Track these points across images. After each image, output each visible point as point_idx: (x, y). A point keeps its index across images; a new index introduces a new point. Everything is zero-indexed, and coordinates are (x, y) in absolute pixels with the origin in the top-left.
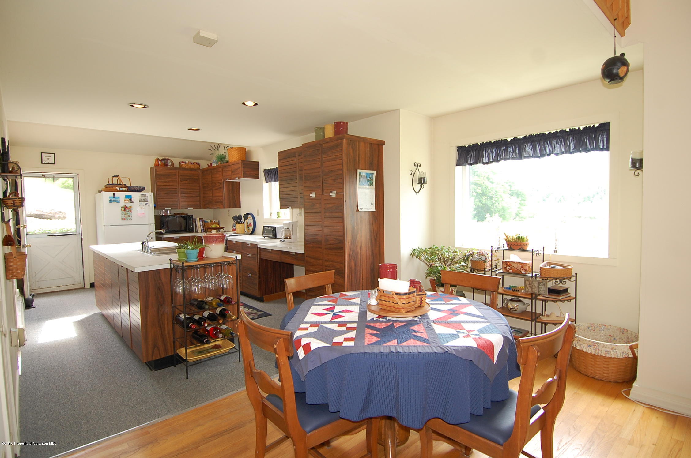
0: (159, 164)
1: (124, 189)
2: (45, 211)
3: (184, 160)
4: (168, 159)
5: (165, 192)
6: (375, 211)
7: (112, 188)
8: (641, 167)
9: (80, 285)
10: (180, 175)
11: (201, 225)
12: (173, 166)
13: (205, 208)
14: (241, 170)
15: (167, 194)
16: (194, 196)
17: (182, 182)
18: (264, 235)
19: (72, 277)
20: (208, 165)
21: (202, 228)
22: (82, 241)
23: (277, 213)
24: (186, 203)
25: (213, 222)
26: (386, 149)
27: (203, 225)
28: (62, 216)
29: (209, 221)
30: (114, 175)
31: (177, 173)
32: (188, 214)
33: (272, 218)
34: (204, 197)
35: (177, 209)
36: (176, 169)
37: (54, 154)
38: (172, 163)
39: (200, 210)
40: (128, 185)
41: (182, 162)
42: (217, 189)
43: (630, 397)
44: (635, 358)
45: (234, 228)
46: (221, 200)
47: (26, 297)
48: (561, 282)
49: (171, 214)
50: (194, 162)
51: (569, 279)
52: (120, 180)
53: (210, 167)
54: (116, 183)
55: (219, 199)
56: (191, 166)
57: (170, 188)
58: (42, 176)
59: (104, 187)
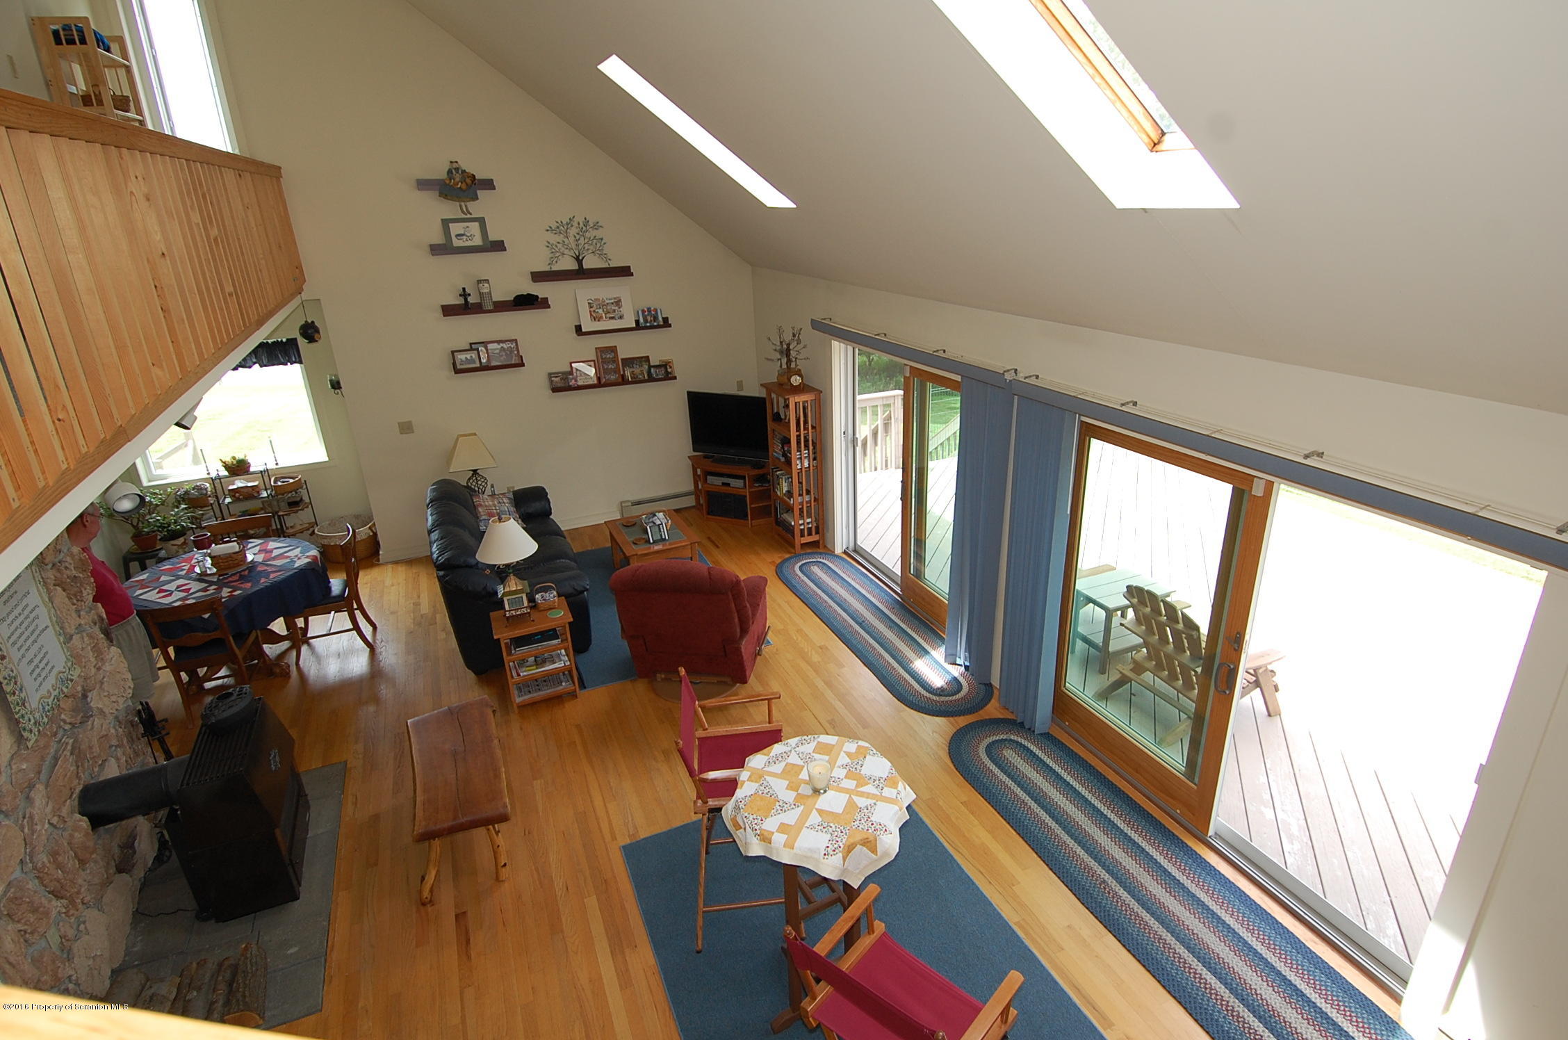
8: (340, 388)
43: (381, 562)
44: (375, 534)
48: (296, 493)
51: (302, 488)
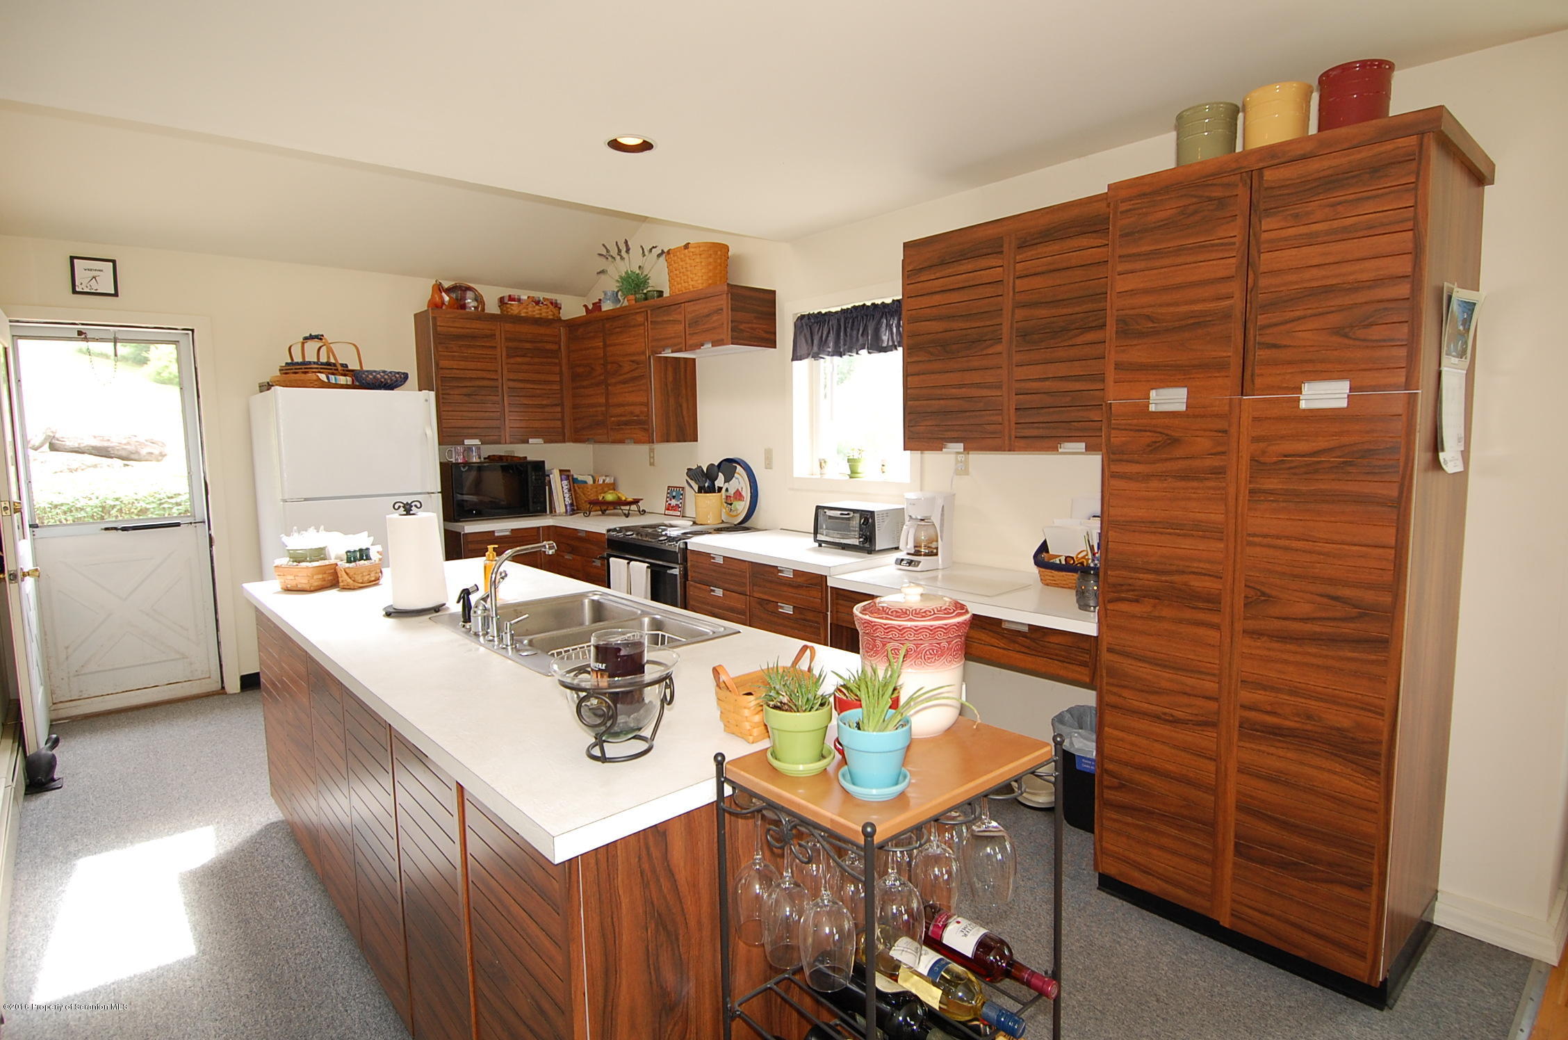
0: (443, 303)
1: (342, 380)
2: (116, 438)
3: (515, 292)
4: (469, 289)
5: (465, 391)
6: (1462, 469)
7: (303, 376)
9: (209, 680)
10: (506, 339)
11: (566, 491)
12: (483, 309)
13: (576, 441)
14: (726, 317)
15: (469, 395)
16: (544, 402)
17: (512, 361)
18: (820, 537)
19: (184, 657)
20: (585, 306)
21: (568, 501)
22: (211, 546)
23: (849, 460)
24: (523, 424)
25: (601, 482)
27: (570, 490)
28: (156, 452)
29: (590, 481)
30: (308, 335)
31: (498, 333)
32: (529, 459)
33: (826, 477)
34: (575, 407)
35: (500, 443)
36: (493, 317)
37: (114, 262)
38: (479, 299)
39: (563, 445)
40: (354, 366)
41: (511, 298)
42: (624, 382)
45: (674, 502)
46: (642, 418)
47: (31, 751)
49: (480, 458)
50: (545, 299)
52: (330, 351)
53: (596, 314)
54: (316, 360)
55: (632, 413)
56: (535, 312)
57: (478, 379)
58: (76, 335)
59: (278, 374)
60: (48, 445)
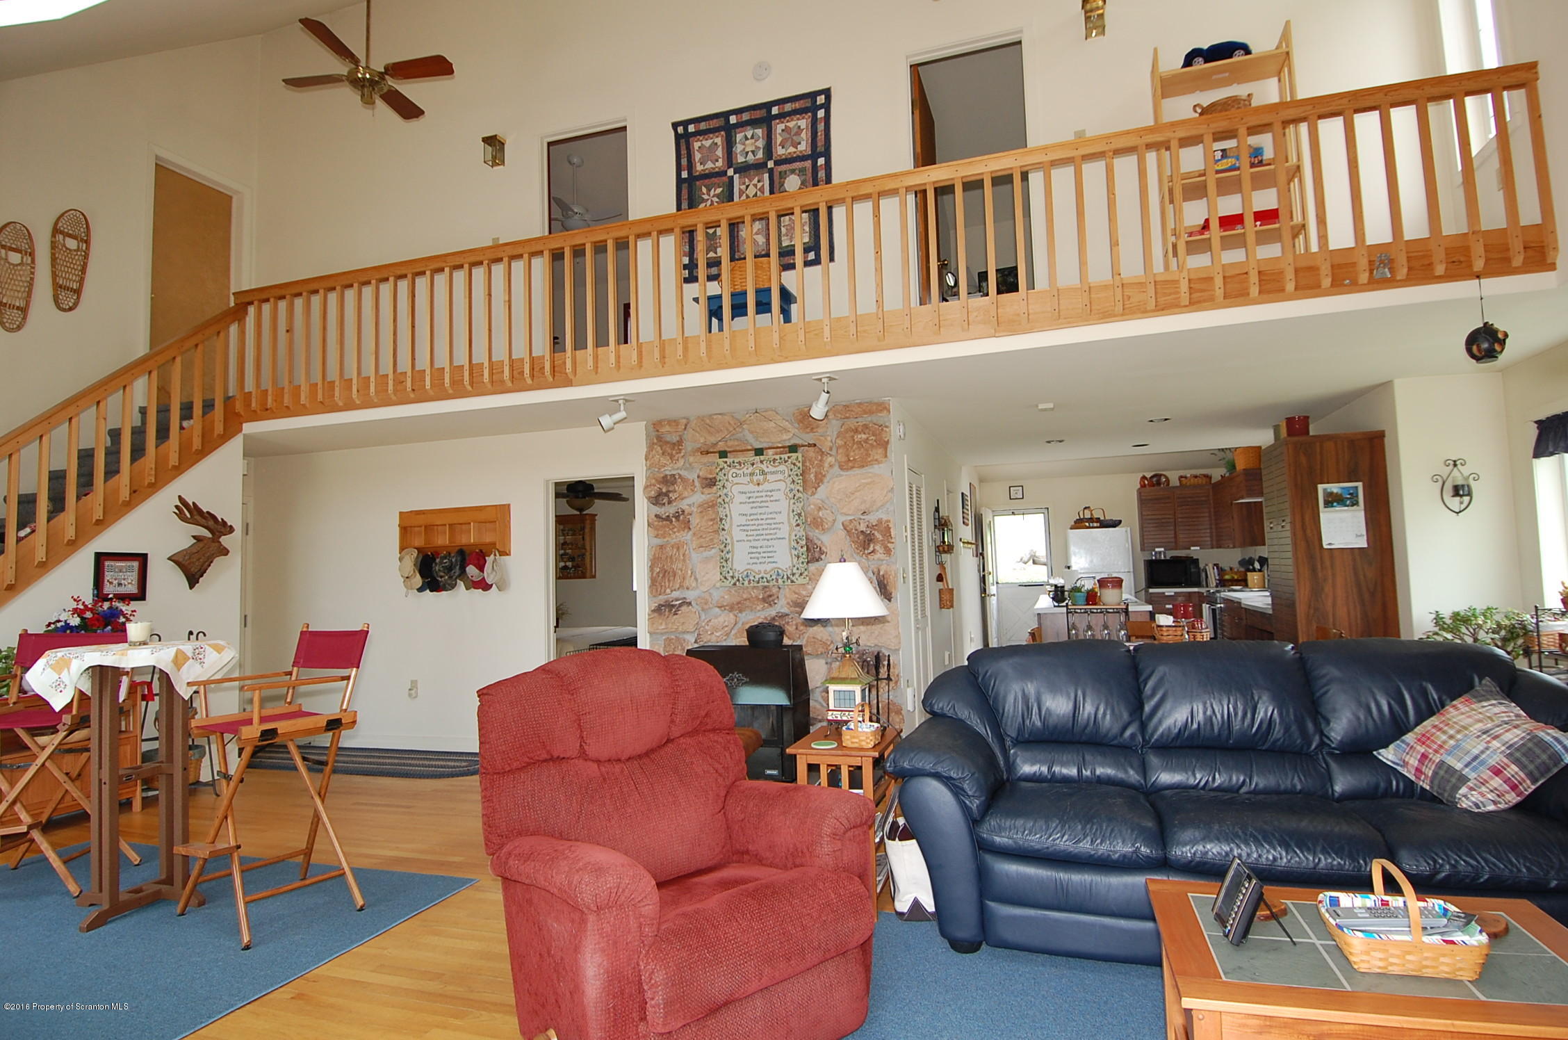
0: (1149, 483)
1: (1095, 525)
3: (1184, 473)
4: (1161, 475)
5: (1155, 525)
6: (1366, 546)
7: (1082, 524)
10: (1181, 497)
11: (1216, 575)
12: (1168, 484)
13: (1219, 547)
15: (1158, 527)
16: (1201, 528)
17: (1182, 508)
20: (1221, 476)
21: (1217, 580)
24: (1188, 540)
26: (1388, 441)
27: (1219, 575)
30: (1086, 507)
31: (1172, 495)
32: (1190, 557)
34: (1217, 529)
35: (1177, 550)
36: (1175, 487)
37: (1023, 486)
38: (1168, 479)
39: (1212, 550)
40: (1101, 518)
41: (1183, 477)
49: (1165, 557)
50: (1201, 475)
52: (1093, 512)
54: (1087, 517)
56: (1196, 481)
57: (1163, 519)
58: (1011, 514)
59: (1073, 524)
60: (1031, 561)
